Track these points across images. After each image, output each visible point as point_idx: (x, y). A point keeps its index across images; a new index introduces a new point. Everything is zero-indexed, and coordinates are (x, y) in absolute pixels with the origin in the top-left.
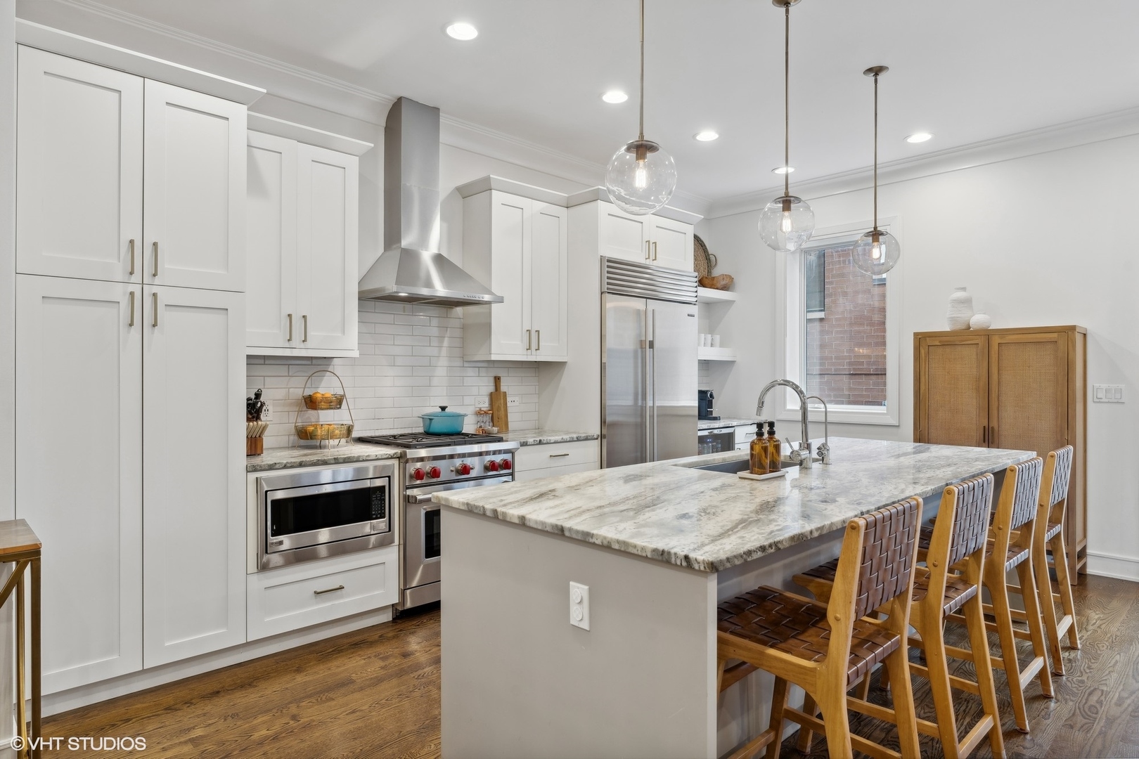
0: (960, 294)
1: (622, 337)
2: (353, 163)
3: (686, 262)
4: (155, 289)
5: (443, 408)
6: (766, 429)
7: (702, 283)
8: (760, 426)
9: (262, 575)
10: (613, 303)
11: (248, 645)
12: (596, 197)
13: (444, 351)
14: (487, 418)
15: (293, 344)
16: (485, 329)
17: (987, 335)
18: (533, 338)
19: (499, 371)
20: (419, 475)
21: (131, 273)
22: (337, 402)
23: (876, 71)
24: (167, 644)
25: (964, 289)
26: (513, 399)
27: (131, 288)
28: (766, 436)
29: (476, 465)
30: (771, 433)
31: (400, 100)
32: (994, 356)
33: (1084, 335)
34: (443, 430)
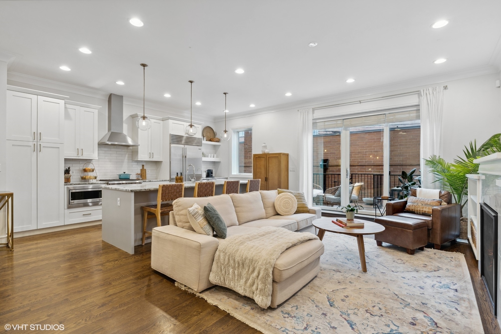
0: (264, 145)
1: (176, 155)
2: (96, 112)
4: (40, 143)
5: (124, 173)
7: (211, 140)
9: (68, 210)
10: (172, 145)
11: (64, 226)
12: (168, 119)
13: (126, 158)
14: (139, 176)
15: (79, 156)
16: (137, 152)
17: (266, 155)
18: (151, 155)
19: (143, 164)
21: (34, 139)
22: (93, 171)
23: (226, 93)
24: (43, 224)
25: (265, 143)
26: (148, 171)
27: (34, 143)
31: (111, 94)
32: (268, 160)
33: (287, 155)
34: (124, 178)
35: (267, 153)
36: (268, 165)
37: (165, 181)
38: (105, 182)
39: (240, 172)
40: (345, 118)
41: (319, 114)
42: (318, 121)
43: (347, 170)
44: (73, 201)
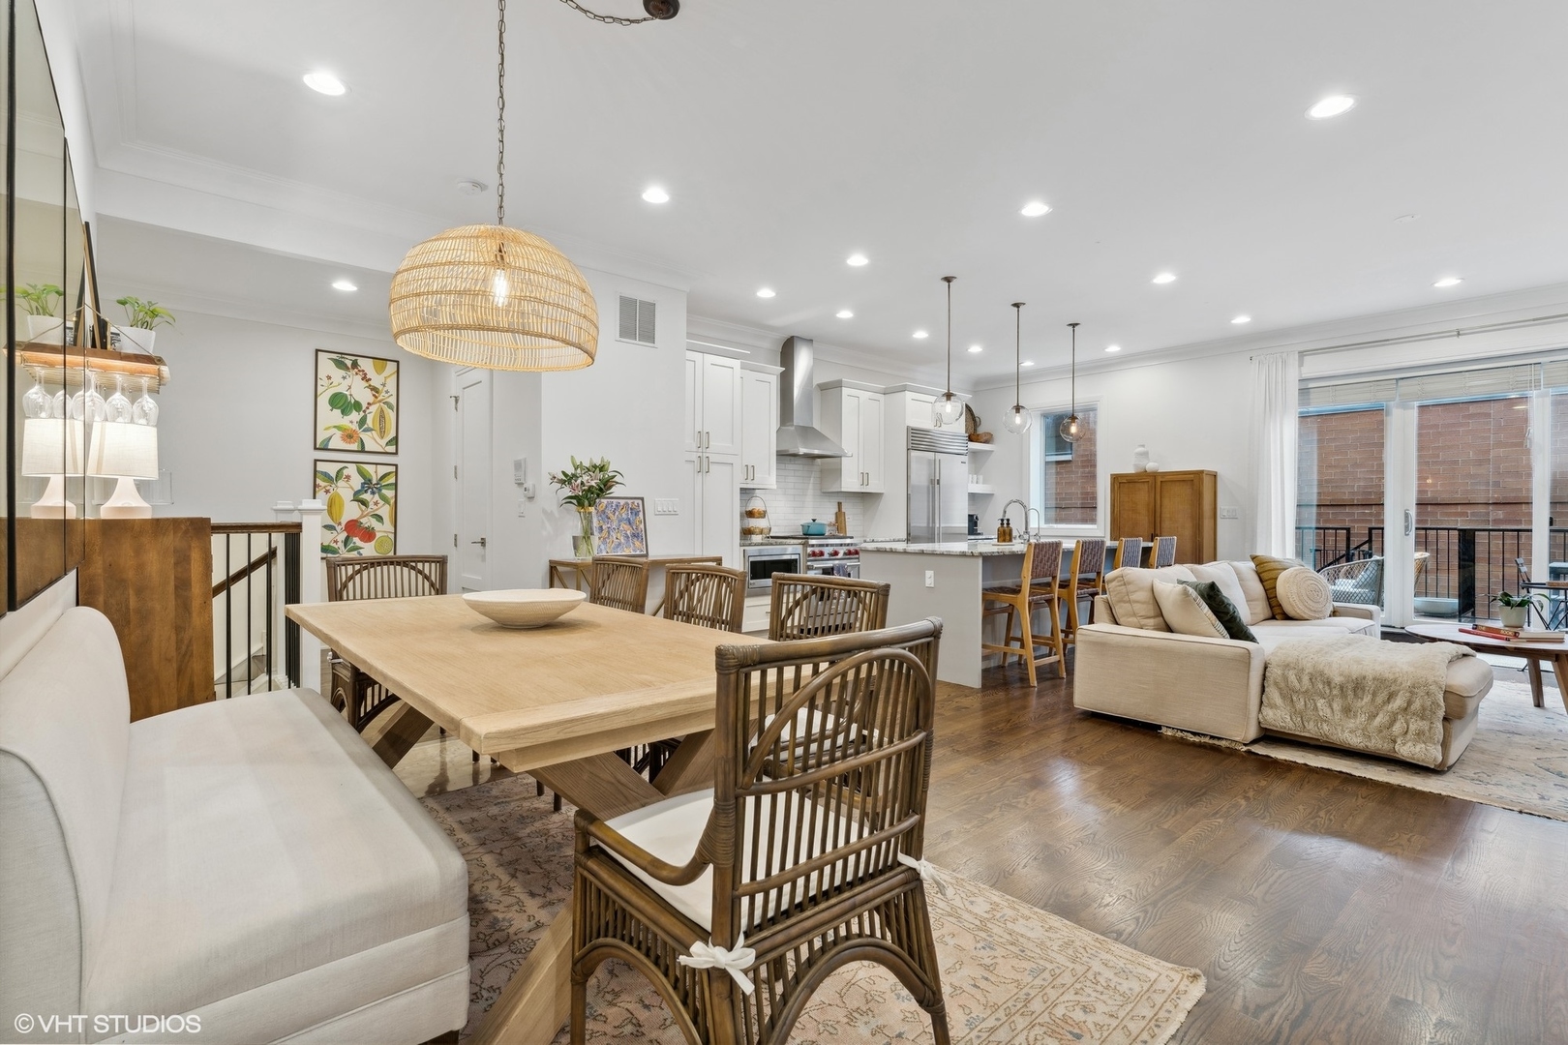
0: (1141, 449)
1: (920, 477)
3: (960, 427)
4: (708, 455)
5: (814, 520)
6: (1005, 522)
7: (971, 439)
8: (1002, 520)
10: (914, 453)
12: (903, 389)
13: (811, 486)
14: (835, 528)
15: (748, 481)
16: (837, 472)
17: (1154, 475)
18: (865, 477)
19: (843, 498)
20: (814, 554)
21: (699, 447)
22: (763, 514)
23: (1074, 325)
25: (1143, 446)
26: (849, 517)
27: (699, 454)
28: (1005, 525)
29: (842, 551)
30: (1008, 524)
31: (792, 337)
32: (1158, 490)
33: (1215, 476)
34: (816, 533)
35: (1154, 470)
36: (1159, 502)
37: (898, 541)
38: (800, 541)
39: (1047, 521)
40: (1402, 376)
41: (1316, 367)
42: (1311, 385)
43: (1407, 516)
44: (752, 581)
